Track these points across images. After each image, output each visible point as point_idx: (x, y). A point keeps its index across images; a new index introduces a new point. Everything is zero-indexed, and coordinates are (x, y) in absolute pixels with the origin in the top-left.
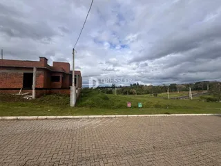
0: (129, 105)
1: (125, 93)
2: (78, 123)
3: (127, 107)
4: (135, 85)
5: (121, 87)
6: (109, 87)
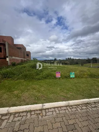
4: (69, 59)
5: (60, 60)
6: (53, 60)
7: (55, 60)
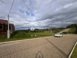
2: (10, 44)
3: (31, 37)
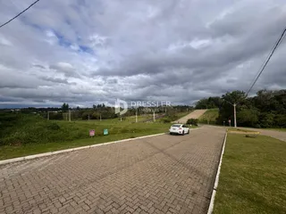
0: (92, 134)
1: (86, 118)
4: (99, 106)
5: (78, 108)
6: (56, 109)
7: (65, 108)
